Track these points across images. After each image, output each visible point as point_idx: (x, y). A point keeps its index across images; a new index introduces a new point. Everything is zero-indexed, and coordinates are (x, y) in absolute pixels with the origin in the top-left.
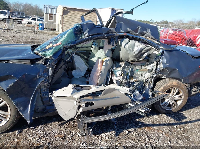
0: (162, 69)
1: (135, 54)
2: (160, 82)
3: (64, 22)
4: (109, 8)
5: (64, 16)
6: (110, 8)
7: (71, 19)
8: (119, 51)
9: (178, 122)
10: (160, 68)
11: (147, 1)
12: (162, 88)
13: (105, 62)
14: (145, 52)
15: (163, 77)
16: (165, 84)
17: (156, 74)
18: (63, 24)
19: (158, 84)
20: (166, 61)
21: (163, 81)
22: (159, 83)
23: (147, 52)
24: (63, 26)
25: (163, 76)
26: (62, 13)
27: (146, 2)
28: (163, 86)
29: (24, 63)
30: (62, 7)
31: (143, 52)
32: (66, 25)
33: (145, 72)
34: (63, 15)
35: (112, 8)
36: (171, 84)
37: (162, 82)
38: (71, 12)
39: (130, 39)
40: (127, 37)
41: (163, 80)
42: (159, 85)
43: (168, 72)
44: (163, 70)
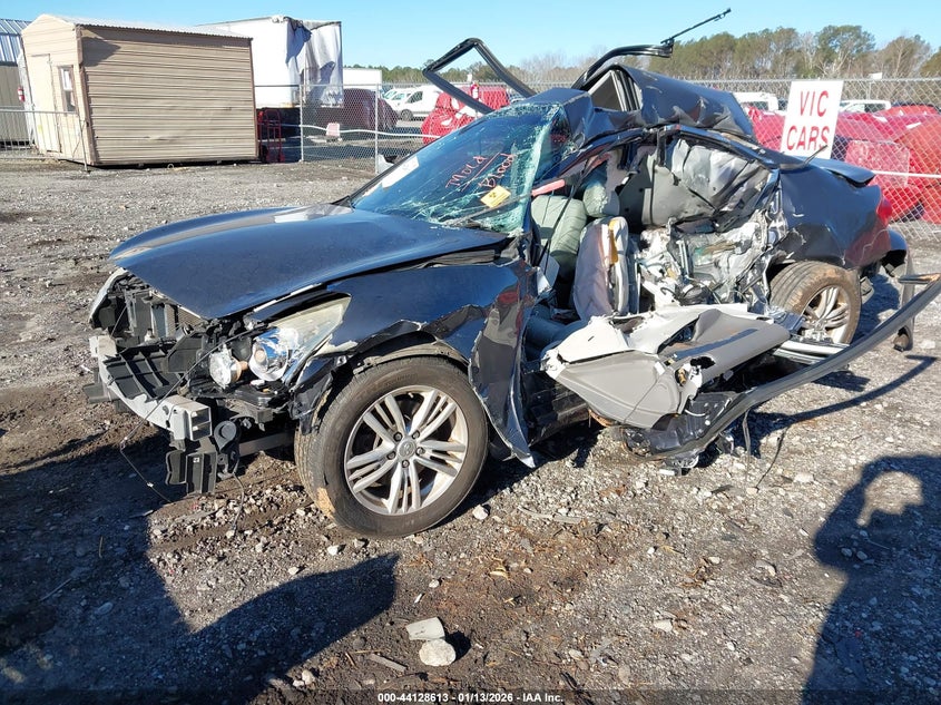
0: (785, 233)
1: (715, 193)
2: (785, 278)
3: (94, 102)
4: (275, 17)
5: (88, 69)
6: (281, 19)
7: (127, 81)
8: (642, 190)
9: (857, 394)
10: (779, 231)
11: (729, 11)
12: (800, 294)
13: (620, 237)
14: (741, 184)
15: (785, 262)
16: (806, 281)
17: (771, 252)
18: (89, 110)
19: (779, 285)
20: (793, 204)
21: (791, 272)
22: (782, 282)
23: (744, 182)
24: (89, 123)
25: (784, 257)
26: (76, 53)
27: (725, 14)
28: (802, 285)
29: (473, 261)
30: (73, 26)
31: (736, 182)
32: (108, 112)
33: (726, 254)
34: (81, 65)
35: (290, 20)
36: (821, 275)
37: (788, 275)
38: (125, 46)
39: (691, 144)
40: (683, 137)
41: (786, 269)
42: (784, 287)
43: (804, 241)
44: (790, 235)
